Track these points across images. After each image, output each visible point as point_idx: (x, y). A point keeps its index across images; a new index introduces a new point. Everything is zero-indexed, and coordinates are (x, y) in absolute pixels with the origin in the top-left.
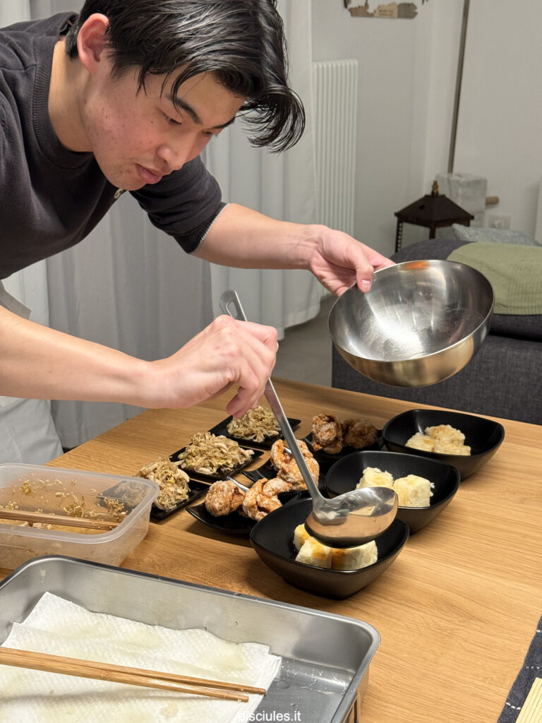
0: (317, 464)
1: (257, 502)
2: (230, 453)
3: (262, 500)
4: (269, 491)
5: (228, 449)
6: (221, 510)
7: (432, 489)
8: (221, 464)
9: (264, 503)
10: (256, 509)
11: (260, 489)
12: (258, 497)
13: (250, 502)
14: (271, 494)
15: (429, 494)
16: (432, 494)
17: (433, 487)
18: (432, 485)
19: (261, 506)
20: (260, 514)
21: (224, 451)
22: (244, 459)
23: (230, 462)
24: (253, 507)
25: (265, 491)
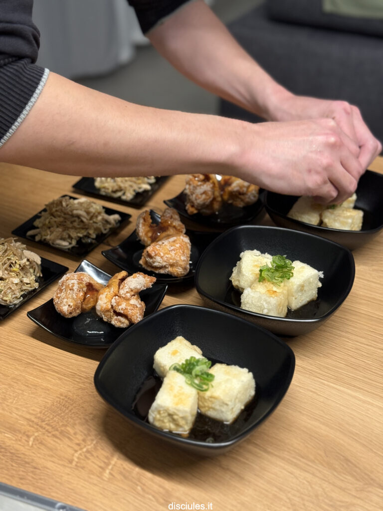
0: (189, 241)
1: (112, 306)
2: (91, 222)
3: (118, 304)
4: (127, 292)
5: (88, 218)
6: (71, 313)
7: (321, 280)
8: (81, 235)
9: (120, 307)
10: (112, 314)
11: (116, 289)
12: (113, 301)
13: (104, 306)
14: (128, 295)
15: (317, 284)
16: (320, 285)
17: (322, 276)
18: (321, 274)
19: (118, 311)
20: (116, 320)
21: (84, 220)
22: (109, 226)
23: (91, 232)
24: (108, 311)
25: (122, 292)
